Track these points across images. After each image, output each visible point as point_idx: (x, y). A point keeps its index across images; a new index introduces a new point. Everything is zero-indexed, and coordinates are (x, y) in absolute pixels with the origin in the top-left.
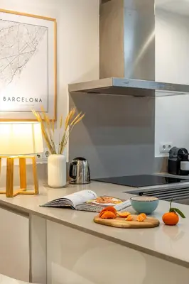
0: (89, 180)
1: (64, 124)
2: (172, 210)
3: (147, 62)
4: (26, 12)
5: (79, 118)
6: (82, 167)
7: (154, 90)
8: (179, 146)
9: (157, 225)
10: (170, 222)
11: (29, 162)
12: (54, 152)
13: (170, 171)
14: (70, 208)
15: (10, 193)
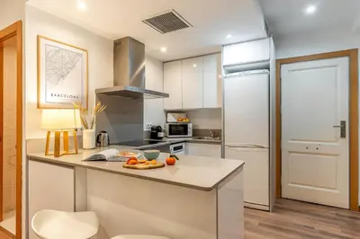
0: (109, 144)
1: (94, 112)
2: (171, 156)
3: (139, 79)
4: (64, 41)
5: (102, 109)
6: (104, 137)
7: (142, 94)
8: (156, 125)
9: (164, 166)
10: (171, 163)
11: (70, 134)
12: (87, 128)
13: (151, 138)
14: (104, 160)
15: (57, 155)
